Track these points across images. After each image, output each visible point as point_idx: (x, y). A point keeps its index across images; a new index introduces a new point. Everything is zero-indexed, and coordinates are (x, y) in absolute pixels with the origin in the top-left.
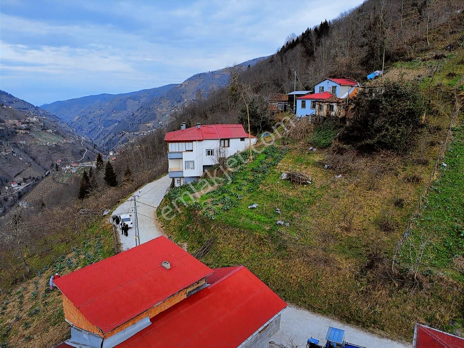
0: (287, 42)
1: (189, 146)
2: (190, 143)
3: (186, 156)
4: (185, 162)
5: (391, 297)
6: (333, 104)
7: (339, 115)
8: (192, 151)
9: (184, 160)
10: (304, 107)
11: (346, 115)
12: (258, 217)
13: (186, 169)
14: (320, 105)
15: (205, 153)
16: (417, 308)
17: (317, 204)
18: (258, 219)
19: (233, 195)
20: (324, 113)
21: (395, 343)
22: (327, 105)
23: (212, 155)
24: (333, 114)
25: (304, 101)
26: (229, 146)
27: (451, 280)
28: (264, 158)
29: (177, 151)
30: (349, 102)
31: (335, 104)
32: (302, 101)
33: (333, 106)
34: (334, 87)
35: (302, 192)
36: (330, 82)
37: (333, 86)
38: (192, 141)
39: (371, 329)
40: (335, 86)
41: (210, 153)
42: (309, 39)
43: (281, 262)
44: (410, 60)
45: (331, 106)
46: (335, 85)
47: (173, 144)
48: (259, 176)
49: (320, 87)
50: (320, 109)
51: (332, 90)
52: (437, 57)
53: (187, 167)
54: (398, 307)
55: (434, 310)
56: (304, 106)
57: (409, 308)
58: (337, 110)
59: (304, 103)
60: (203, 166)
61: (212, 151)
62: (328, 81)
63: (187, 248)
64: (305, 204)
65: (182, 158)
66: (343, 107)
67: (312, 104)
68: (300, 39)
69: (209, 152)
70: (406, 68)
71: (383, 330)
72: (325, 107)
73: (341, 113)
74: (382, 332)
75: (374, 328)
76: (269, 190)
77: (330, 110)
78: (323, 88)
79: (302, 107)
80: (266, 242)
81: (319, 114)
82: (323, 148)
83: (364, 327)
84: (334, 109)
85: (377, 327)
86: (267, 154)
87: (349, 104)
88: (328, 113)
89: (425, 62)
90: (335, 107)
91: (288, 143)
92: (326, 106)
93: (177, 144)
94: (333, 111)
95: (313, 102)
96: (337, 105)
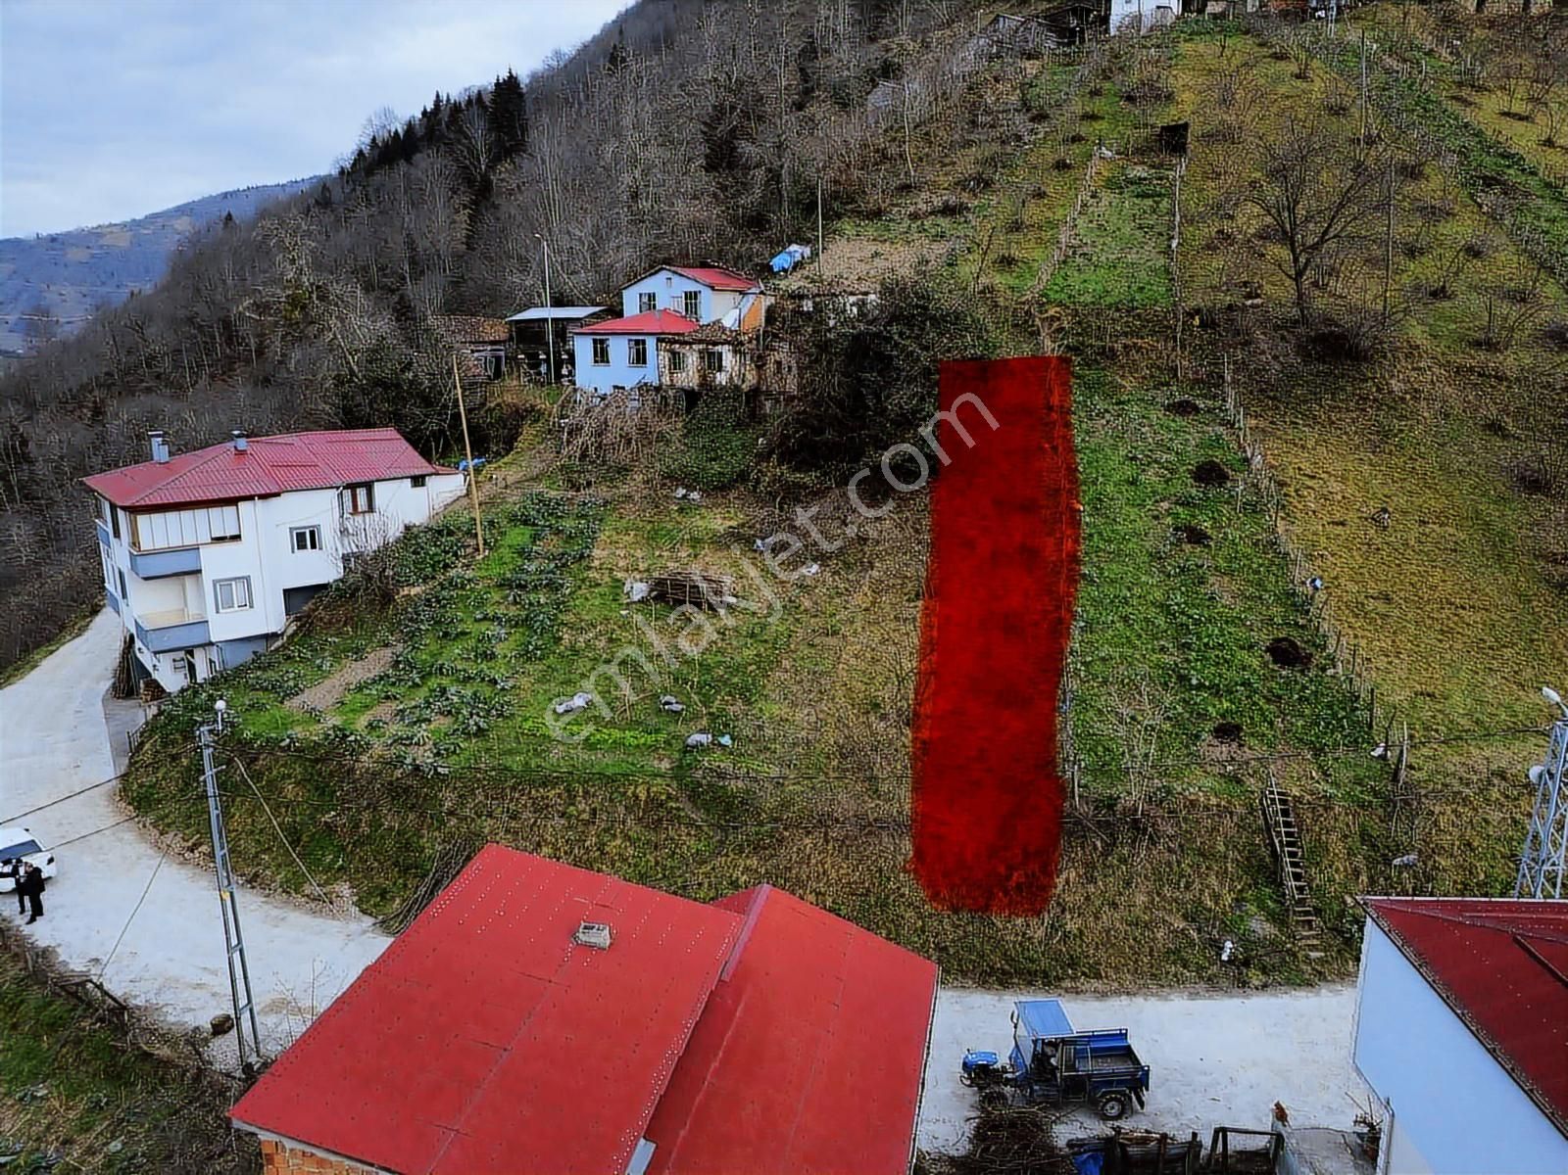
0: (374, 139)
1: (221, 520)
2: (230, 510)
3: (216, 563)
4: (215, 583)
5: (1092, 880)
6: (719, 348)
7: (743, 381)
8: (237, 538)
9: (207, 577)
10: (602, 361)
11: (759, 382)
12: (609, 735)
13: (217, 612)
14: (674, 353)
15: (286, 541)
16: (1159, 894)
17: (786, 664)
18: (614, 742)
19: (469, 678)
20: (689, 376)
21: (1139, 1000)
22: (700, 352)
23: (313, 546)
24: (721, 378)
25: (602, 342)
26: (371, 508)
27: (1214, 801)
28: (527, 539)
29: (175, 542)
30: (764, 340)
31: (726, 347)
32: (595, 341)
33: (720, 354)
34: (692, 297)
35: (724, 634)
36: (676, 279)
37: (686, 293)
38: (233, 501)
39: (1067, 983)
40: (695, 293)
41: (306, 539)
42: (460, 131)
43: (754, 862)
44: (877, 214)
45: (711, 354)
46: (692, 287)
47: (157, 518)
48: (542, 601)
49: (641, 295)
50: (675, 364)
51: (686, 304)
52: (948, 210)
53: (223, 602)
54: (1114, 905)
55: (1197, 886)
56: (601, 355)
57: (1141, 899)
58: (736, 368)
59: (602, 349)
60: (285, 591)
61: (312, 533)
62: (670, 275)
63: (355, 899)
64: (750, 668)
65: (199, 571)
66: (752, 358)
67: (634, 351)
68: (420, 132)
69: (301, 537)
70: (874, 240)
71: (1098, 976)
72: (692, 359)
73: (749, 376)
74: (1096, 984)
75: (1074, 979)
76: (602, 643)
77: (709, 367)
78: (652, 297)
79: (596, 362)
80: (678, 809)
81: (672, 380)
82: (718, 489)
83: (1049, 984)
84: (724, 364)
85: (1084, 974)
86: (534, 524)
87: (766, 348)
88: (704, 377)
89: (919, 223)
90: (729, 359)
91: (589, 484)
92: (696, 355)
93: (172, 516)
94: (720, 369)
95: (637, 342)
96: (735, 352)
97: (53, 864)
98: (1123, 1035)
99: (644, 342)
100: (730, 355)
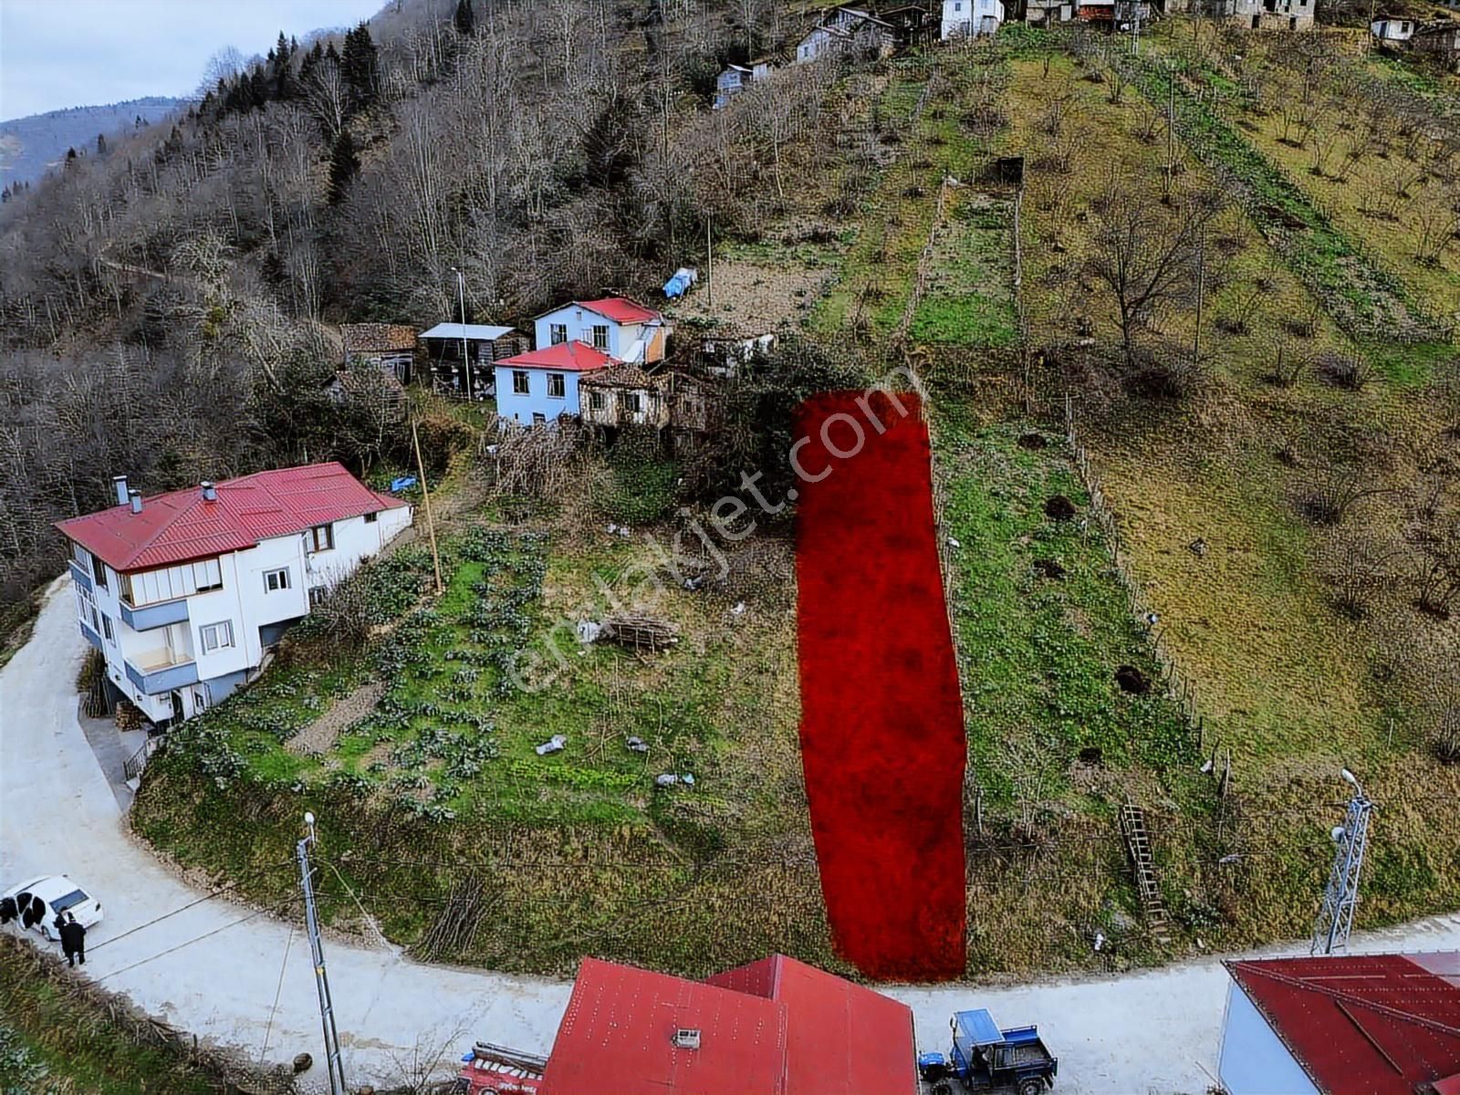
0: (222, 82)
1: (205, 572)
2: (212, 563)
3: (202, 611)
4: (201, 628)
5: (995, 891)
6: (636, 392)
7: (658, 421)
8: (219, 586)
9: (194, 625)
10: (523, 390)
11: (670, 420)
12: (589, 776)
13: (204, 654)
14: (594, 394)
15: (260, 583)
16: (1045, 898)
17: (729, 702)
18: (594, 783)
19: (452, 719)
20: (609, 413)
21: (1035, 988)
22: (618, 394)
23: (283, 586)
24: (638, 418)
25: (522, 374)
26: (330, 545)
27: (1084, 819)
28: (478, 575)
29: (165, 596)
30: (675, 383)
31: (643, 391)
32: (515, 373)
33: (637, 398)
34: (600, 331)
35: (672, 675)
36: (585, 314)
37: (595, 327)
38: (215, 555)
39: (980, 977)
40: (604, 327)
41: (277, 580)
42: (315, 83)
44: (754, 239)
45: (628, 397)
46: (601, 322)
47: (148, 576)
48: (504, 641)
49: (552, 326)
50: (595, 403)
51: (595, 336)
52: (817, 238)
53: (209, 644)
54: (1012, 910)
55: (1074, 889)
56: (521, 385)
57: (1032, 903)
58: (652, 410)
59: (522, 381)
60: (261, 629)
61: (282, 575)
62: (580, 310)
63: (382, 929)
64: (699, 708)
65: (188, 620)
66: (665, 400)
67: (552, 383)
68: (268, 75)
69: (272, 579)
70: (754, 265)
71: (1003, 969)
72: (611, 400)
73: (663, 416)
74: (1001, 976)
75: (984, 973)
76: (565, 685)
77: (627, 408)
78: (563, 328)
79: (516, 391)
80: (657, 845)
81: (592, 417)
83: (966, 979)
84: (641, 405)
85: (992, 968)
86: (484, 560)
87: (676, 389)
88: (623, 416)
89: (793, 249)
90: (645, 402)
91: (525, 516)
92: (615, 397)
93: (161, 573)
94: (637, 410)
95: (555, 377)
96: (651, 396)
97: (100, 910)
98: (1033, 1031)
99: (562, 377)
100: (646, 398)
